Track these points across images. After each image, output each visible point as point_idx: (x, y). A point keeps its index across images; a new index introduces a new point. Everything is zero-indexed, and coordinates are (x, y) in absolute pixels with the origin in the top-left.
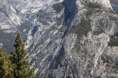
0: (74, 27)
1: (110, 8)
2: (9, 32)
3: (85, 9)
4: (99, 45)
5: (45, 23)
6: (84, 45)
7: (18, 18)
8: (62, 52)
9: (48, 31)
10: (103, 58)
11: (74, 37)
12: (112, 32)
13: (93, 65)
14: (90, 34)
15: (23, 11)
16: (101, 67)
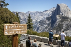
0: (55, 27)
3: (60, 19)
5: (42, 26)
9: (44, 29)
11: (55, 32)
15: (34, 21)
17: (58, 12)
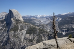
3: (15, 22)
4: (22, 34)
6: (17, 35)
10: (24, 39)
11: (13, 32)
12: (26, 29)
13: (21, 41)
14: (19, 31)
16: (24, 42)
17: (11, 16)
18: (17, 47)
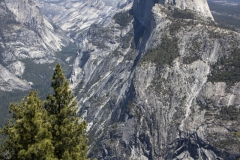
0: (150, 51)
1: (210, 18)
2: (42, 62)
3: (168, 21)
4: (192, 80)
5: (101, 46)
6: (168, 80)
7: (57, 39)
8: (132, 94)
9: (108, 59)
10: (199, 102)
11: (151, 67)
12: (213, 58)
13: (183, 113)
14: (177, 63)
15: (65, 27)
16: (196, 117)
18: (165, 135)
